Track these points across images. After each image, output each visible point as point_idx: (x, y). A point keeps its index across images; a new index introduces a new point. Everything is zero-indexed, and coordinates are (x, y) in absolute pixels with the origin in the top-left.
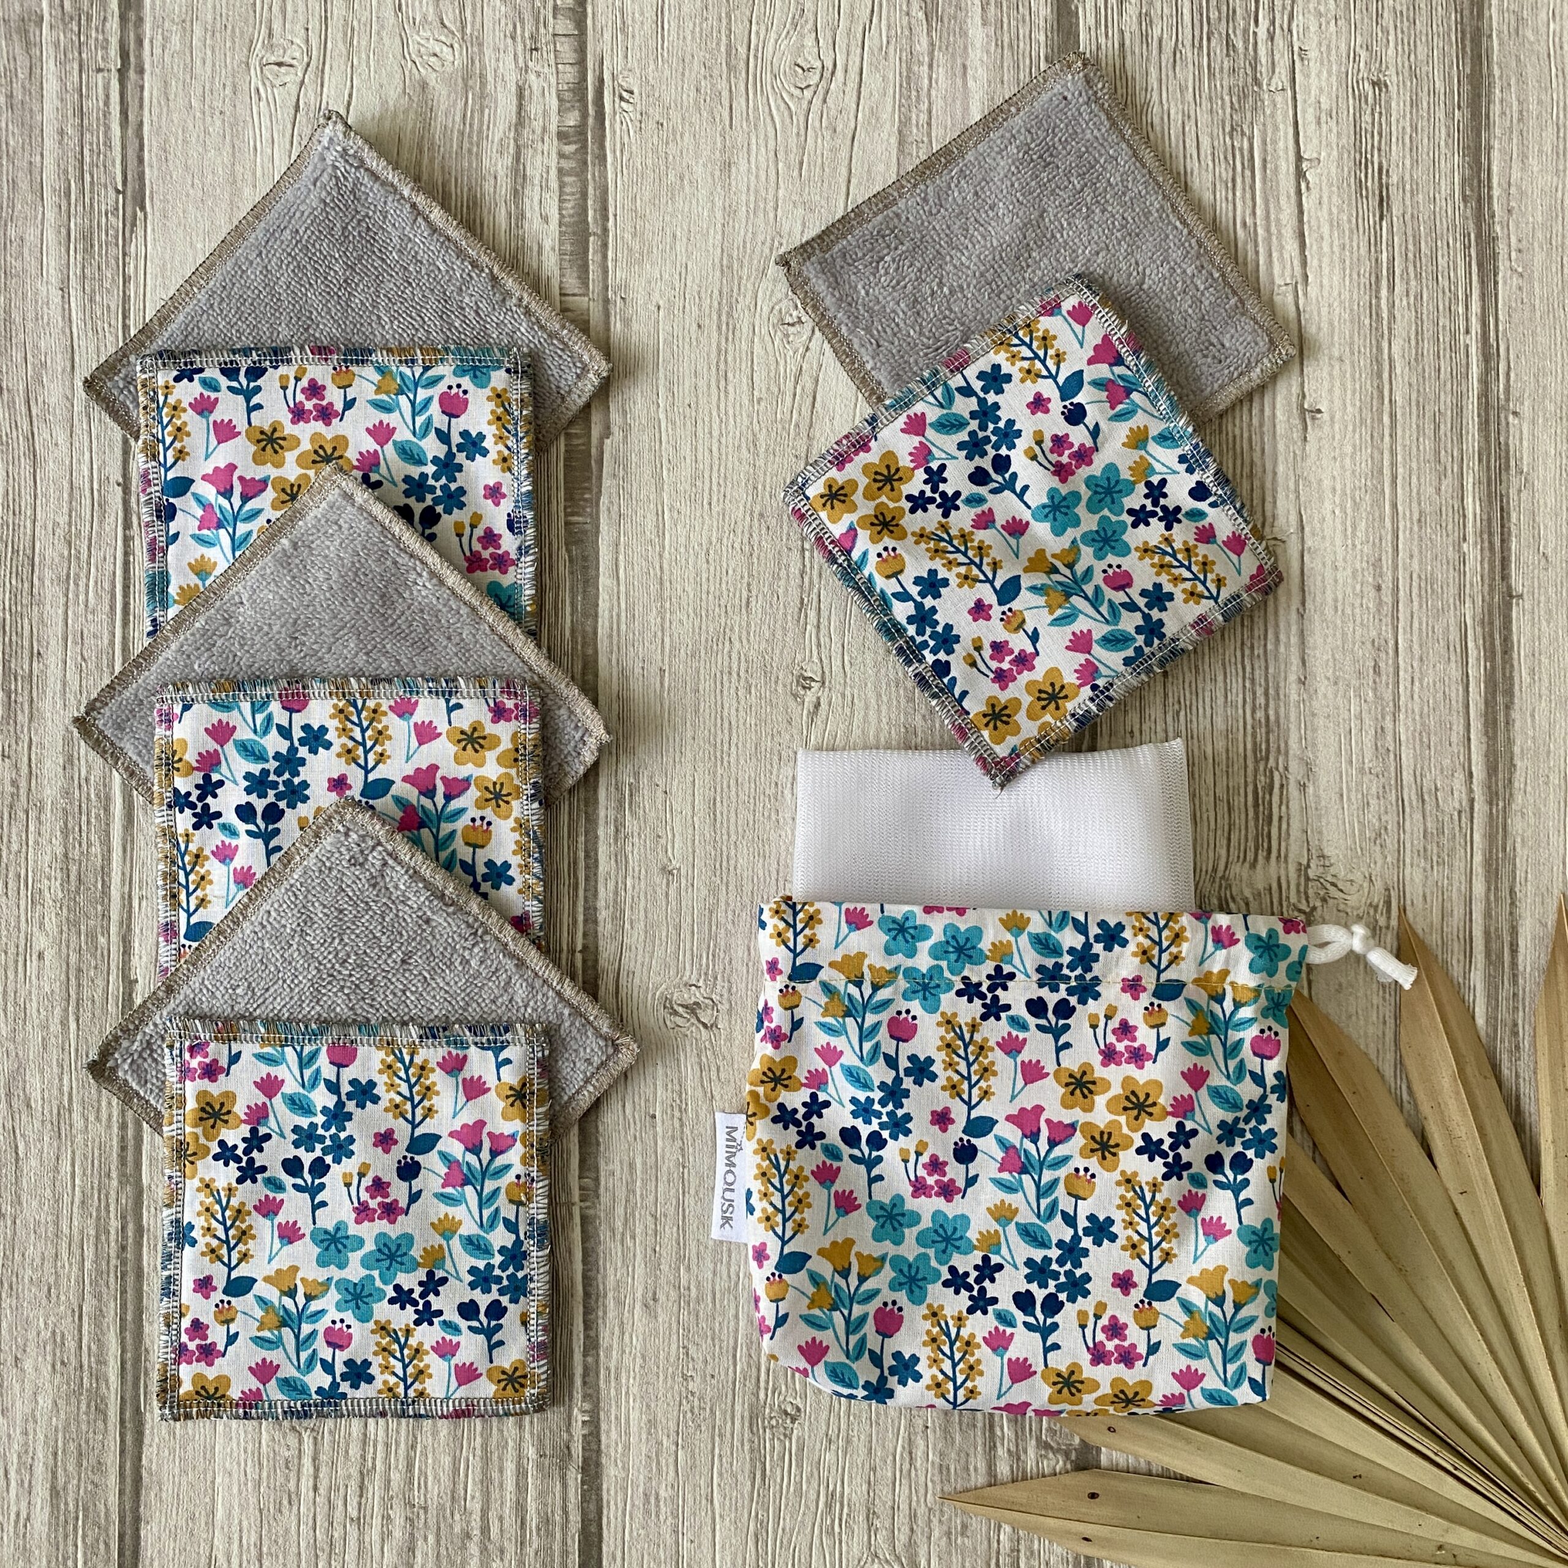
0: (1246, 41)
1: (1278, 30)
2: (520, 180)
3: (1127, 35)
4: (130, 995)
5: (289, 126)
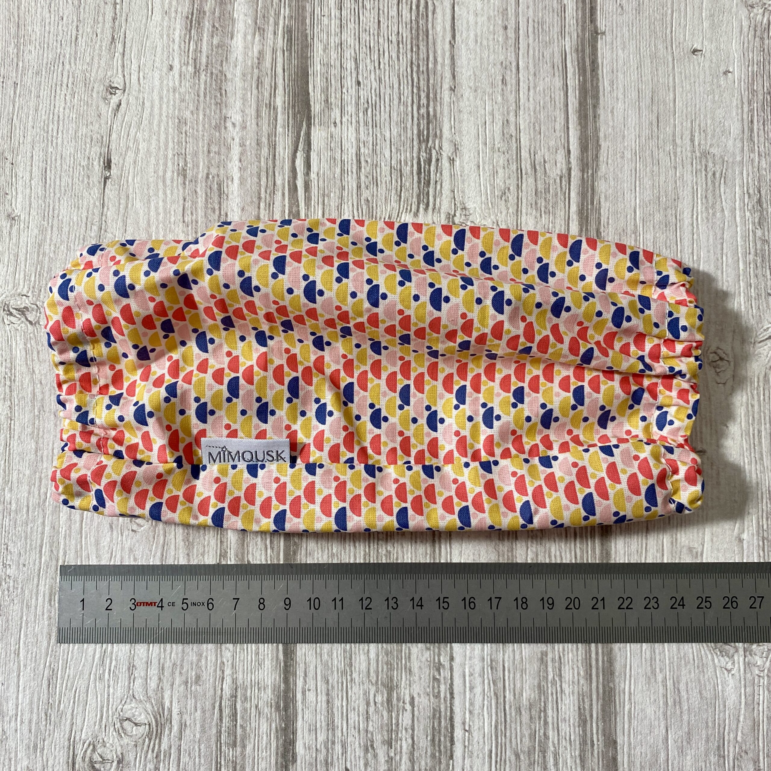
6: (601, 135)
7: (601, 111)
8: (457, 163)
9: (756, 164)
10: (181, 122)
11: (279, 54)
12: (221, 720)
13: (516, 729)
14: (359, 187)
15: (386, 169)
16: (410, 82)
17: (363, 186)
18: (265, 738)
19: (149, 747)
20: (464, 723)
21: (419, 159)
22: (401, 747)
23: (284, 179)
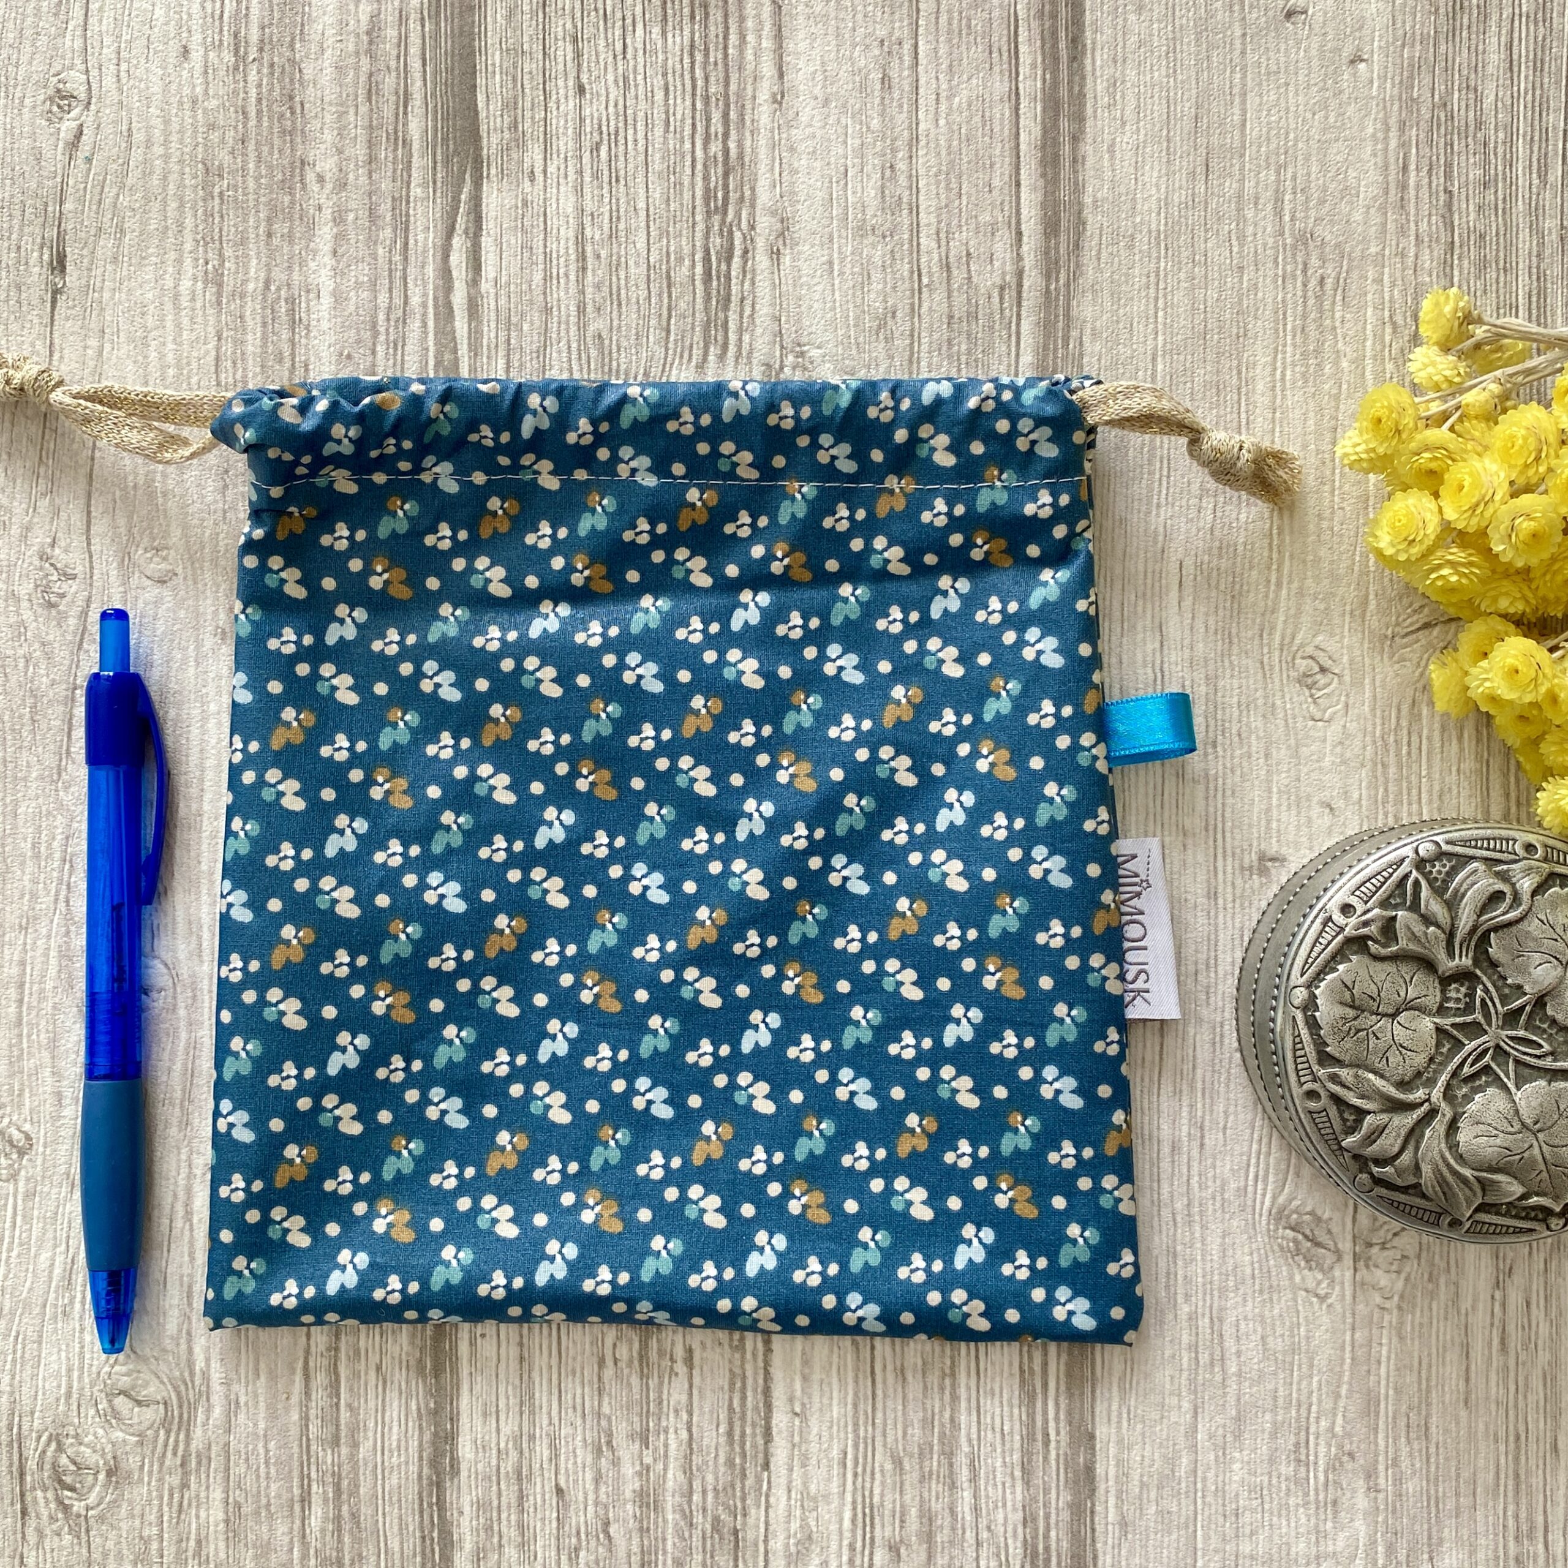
6: (1088, 200)
7: (1087, 148)
8: (786, 260)
9: (1410, 261)
10: (211, 172)
11: (414, 26)
12: (308, 1394)
13: (895, 1410)
14: (581, 309)
15: (637, 271)
16: (688, 87)
17: (590, 308)
18: (395, 1429)
19: (166, 1446)
20: (791, 1400)
21: (707, 251)
22: (666, 1446)
23: (425, 295)
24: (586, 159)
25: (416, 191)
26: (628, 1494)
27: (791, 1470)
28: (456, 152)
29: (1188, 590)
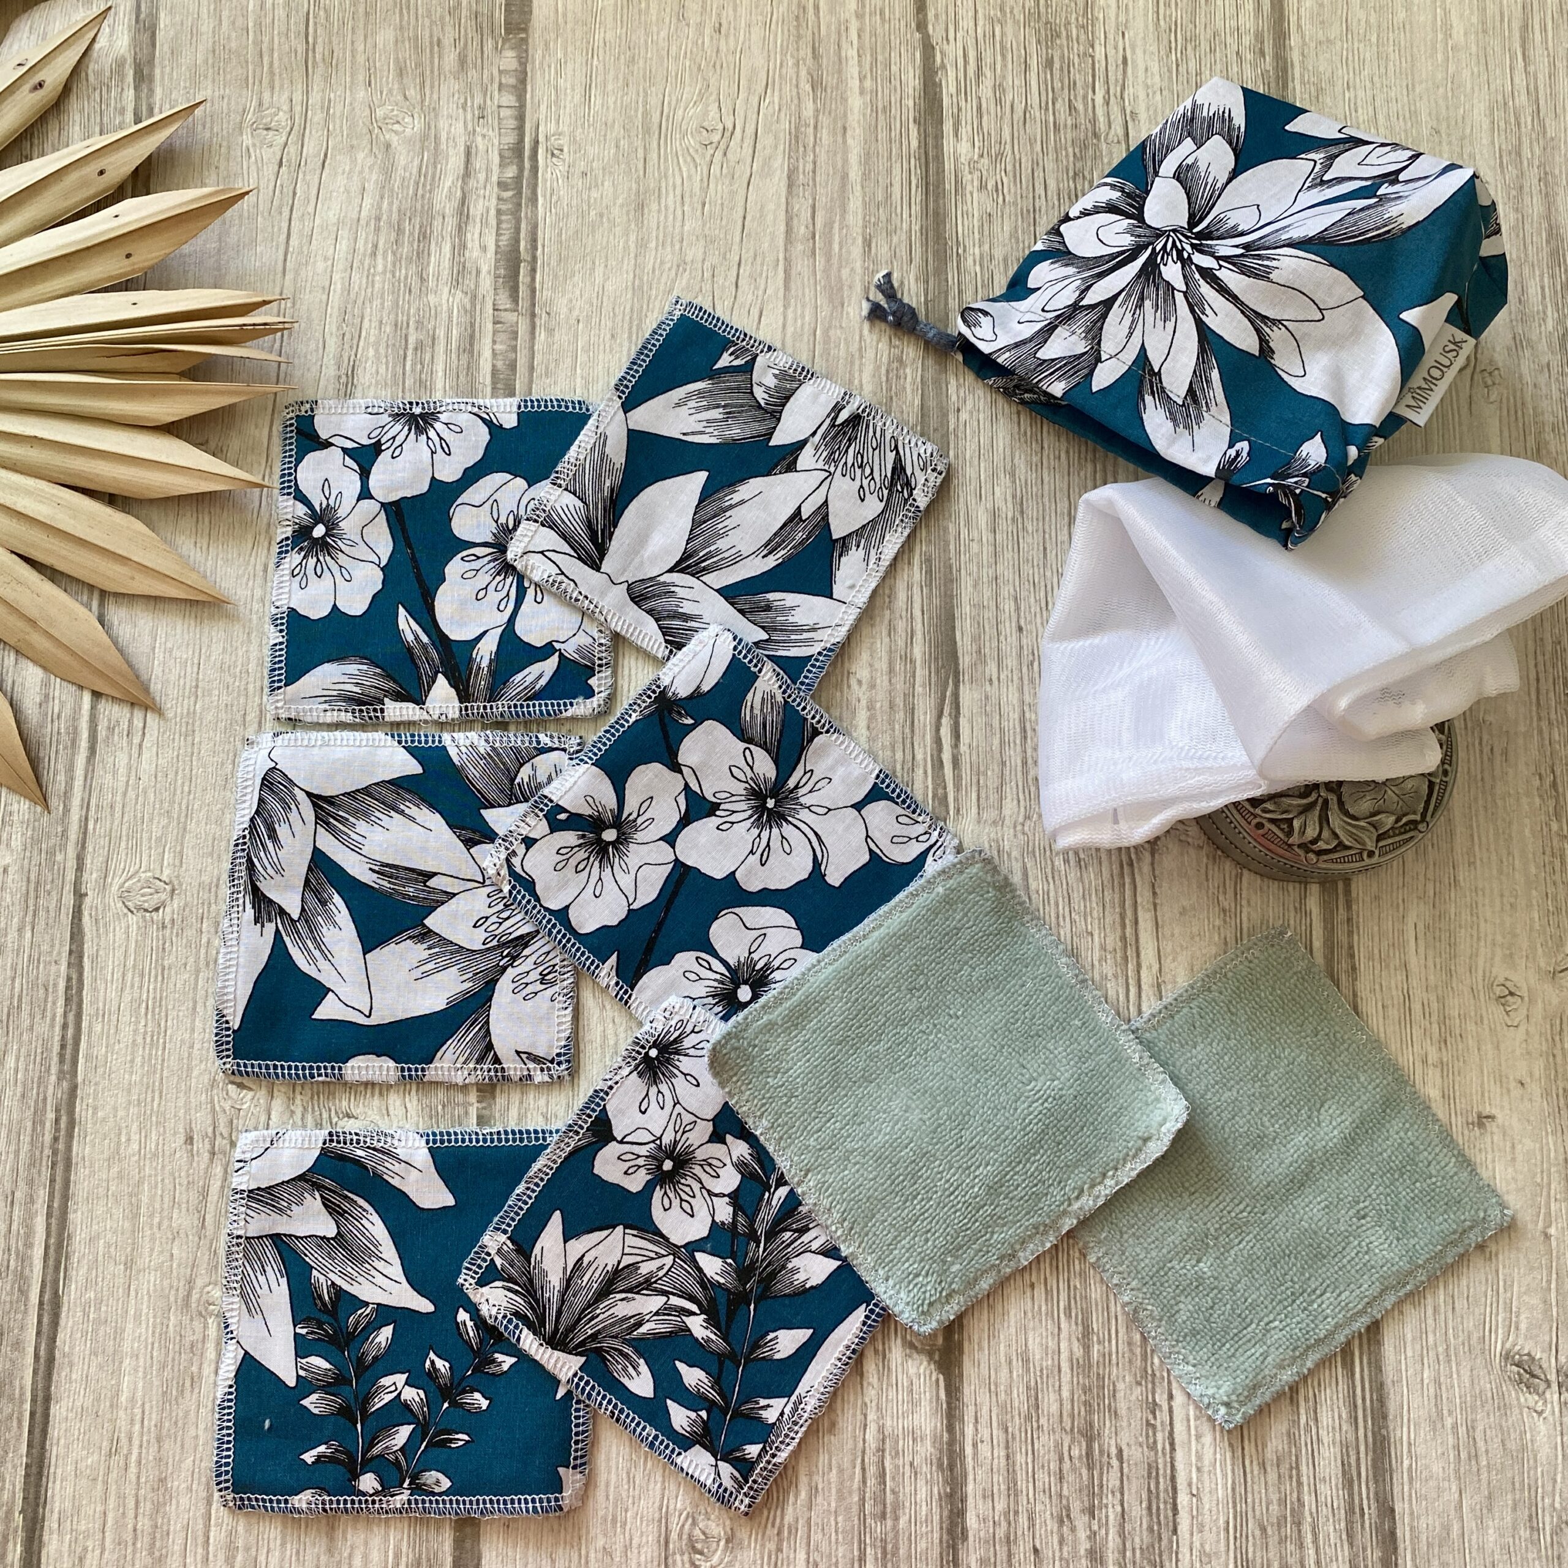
0: (1086, 105)
1: (1112, 98)
2: (464, 219)
3: (984, 101)
4: (80, 907)
5: (273, 178)
24: (1025, 669)
25: (919, 689)
26: (1082, 1552)
27: (1192, 1534)
28: (943, 666)
29: (1421, 942)
